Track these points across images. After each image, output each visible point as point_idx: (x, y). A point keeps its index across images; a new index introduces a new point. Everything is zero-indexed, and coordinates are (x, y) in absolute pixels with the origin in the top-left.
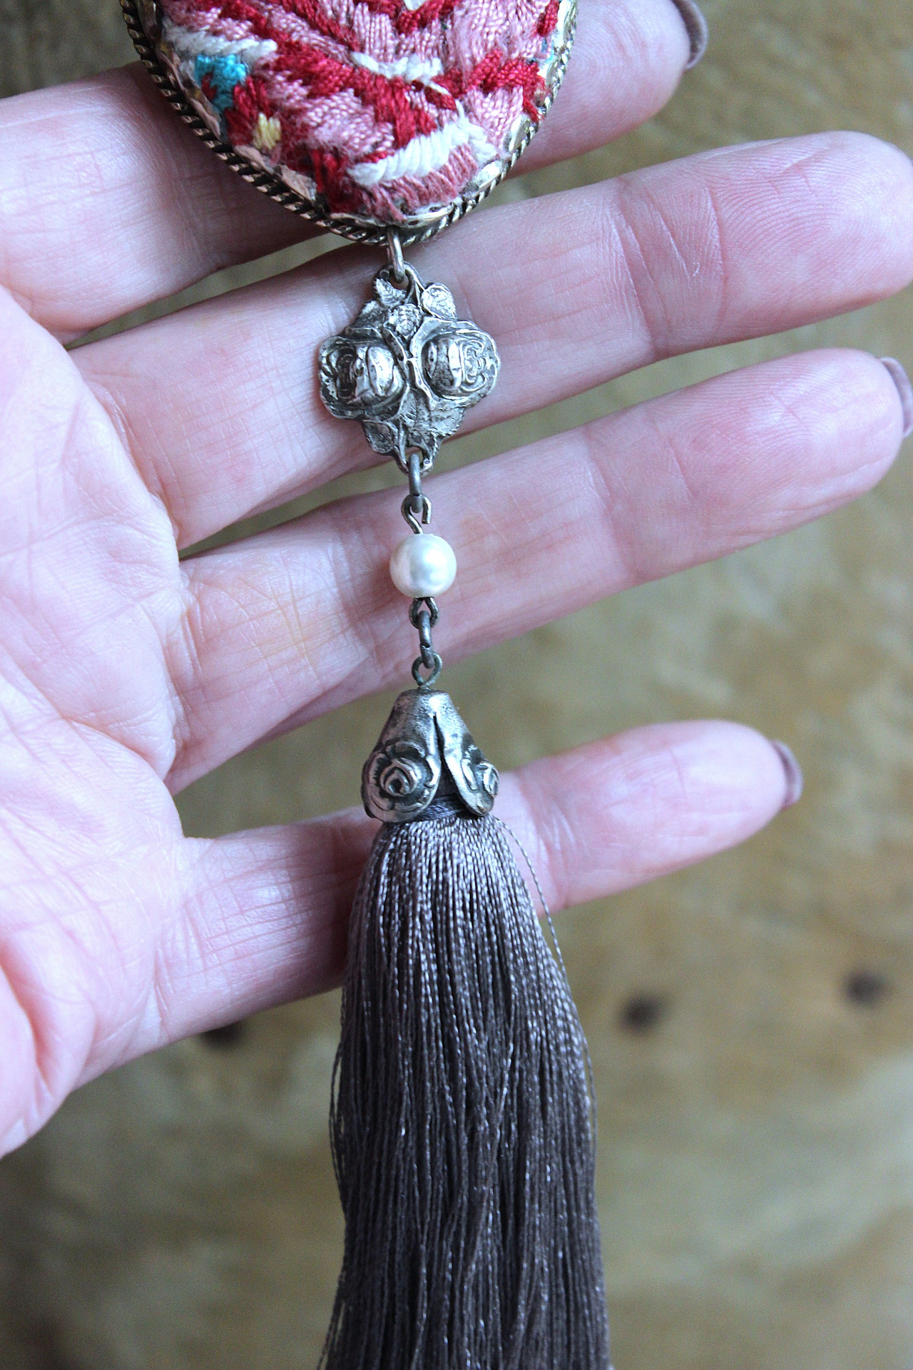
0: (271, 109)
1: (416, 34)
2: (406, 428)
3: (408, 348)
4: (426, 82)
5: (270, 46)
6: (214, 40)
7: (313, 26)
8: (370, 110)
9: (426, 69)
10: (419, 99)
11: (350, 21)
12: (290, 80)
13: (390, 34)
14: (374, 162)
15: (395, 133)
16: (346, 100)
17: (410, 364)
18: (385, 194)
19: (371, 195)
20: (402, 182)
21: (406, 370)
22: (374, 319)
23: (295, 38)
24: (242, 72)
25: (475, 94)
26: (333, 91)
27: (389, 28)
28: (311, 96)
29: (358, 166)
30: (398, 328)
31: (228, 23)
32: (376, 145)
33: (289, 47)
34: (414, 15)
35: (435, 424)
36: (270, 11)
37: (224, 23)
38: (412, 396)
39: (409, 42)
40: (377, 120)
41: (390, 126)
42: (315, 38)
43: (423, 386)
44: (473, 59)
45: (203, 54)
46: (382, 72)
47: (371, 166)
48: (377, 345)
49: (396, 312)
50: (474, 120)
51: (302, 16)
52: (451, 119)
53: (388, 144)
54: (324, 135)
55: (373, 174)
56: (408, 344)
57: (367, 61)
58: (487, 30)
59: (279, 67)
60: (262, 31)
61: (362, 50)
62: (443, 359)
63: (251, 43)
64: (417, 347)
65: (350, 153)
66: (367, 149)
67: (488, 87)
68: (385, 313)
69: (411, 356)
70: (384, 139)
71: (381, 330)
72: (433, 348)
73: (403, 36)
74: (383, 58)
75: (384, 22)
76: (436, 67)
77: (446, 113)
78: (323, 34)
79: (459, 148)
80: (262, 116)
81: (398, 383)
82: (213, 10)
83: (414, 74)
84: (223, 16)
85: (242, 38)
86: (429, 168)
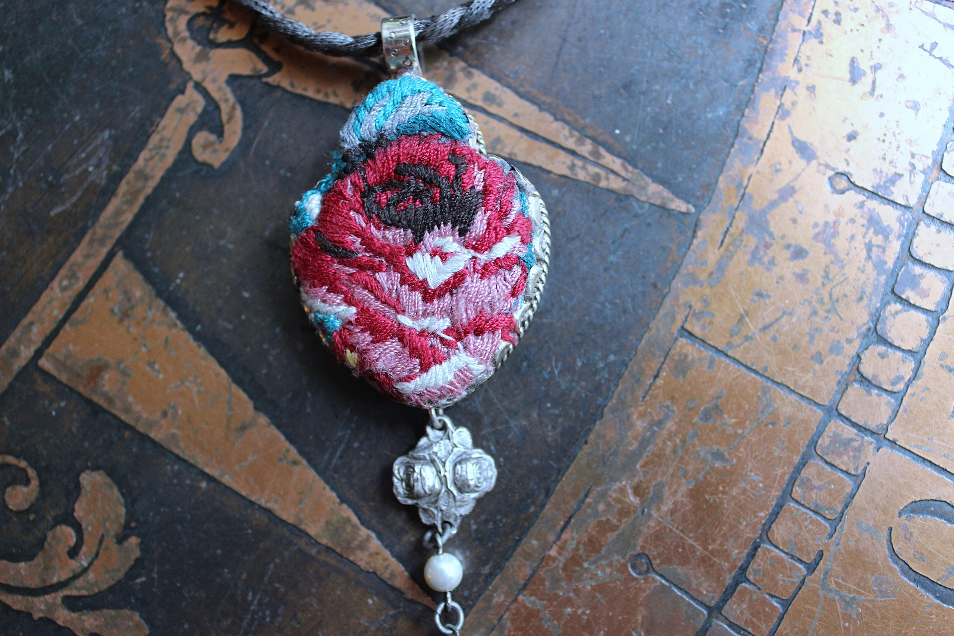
0: (353, 348)
1: (435, 302)
2: (441, 511)
3: (444, 466)
4: (439, 333)
5: (353, 310)
6: (323, 304)
7: (377, 298)
8: (407, 351)
9: (441, 324)
10: (436, 342)
11: (398, 295)
12: (363, 331)
13: (420, 303)
14: (408, 381)
15: (421, 364)
16: (393, 345)
17: (445, 476)
18: (417, 397)
19: (409, 398)
20: (425, 392)
21: (443, 479)
22: (426, 448)
23: (366, 305)
24: (338, 324)
25: (471, 337)
26: (386, 339)
27: (420, 298)
28: (374, 342)
29: (400, 383)
30: (439, 455)
31: (331, 296)
32: (411, 371)
33: (363, 311)
34: (435, 291)
35: (459, 509)
36: (354, 288)
37: (329, 296)
38: (446, 494)
39: (430, 307)
40: (411, 356)
41: (418, 360)
42: (378, 306)
43: (452, 489)
44: (468, 319)
45: (318, 312)
46: (415, 326)
47: (408, 384)
48: (427, 464)
49: (438, 444)
50: (469, 354)
51: (371, 292)
52: (455, 354)
53: (417, 371)
54: (380, 366)
55: (408, 387)
56: (444, 463)
57: (405, 320)
58: (477, 300)
59: (358, 322)
60: (349, 301)
61: (403, 313)
62: (464, 473)
63: (343, 307)
64: (449, 466)
65: (393, 376)
66: (405, 374)
67: (479, 332)
68: (431, 445)
69: (446, 471)
70: (415, 368)
71: (429, 454)
72: (458, 467)
73: (428, 304)
74: (415, 318)
75: (418, 296)
76: (446, 323)
77: (452, 351)
78: (383, 303)
79: (460, 371)
80: (348, 351)
81: (437, 486)
82: (324, 287)
83: (433, 328)
84: (329, 291)
85: (339, 304)
86: (441, 383)
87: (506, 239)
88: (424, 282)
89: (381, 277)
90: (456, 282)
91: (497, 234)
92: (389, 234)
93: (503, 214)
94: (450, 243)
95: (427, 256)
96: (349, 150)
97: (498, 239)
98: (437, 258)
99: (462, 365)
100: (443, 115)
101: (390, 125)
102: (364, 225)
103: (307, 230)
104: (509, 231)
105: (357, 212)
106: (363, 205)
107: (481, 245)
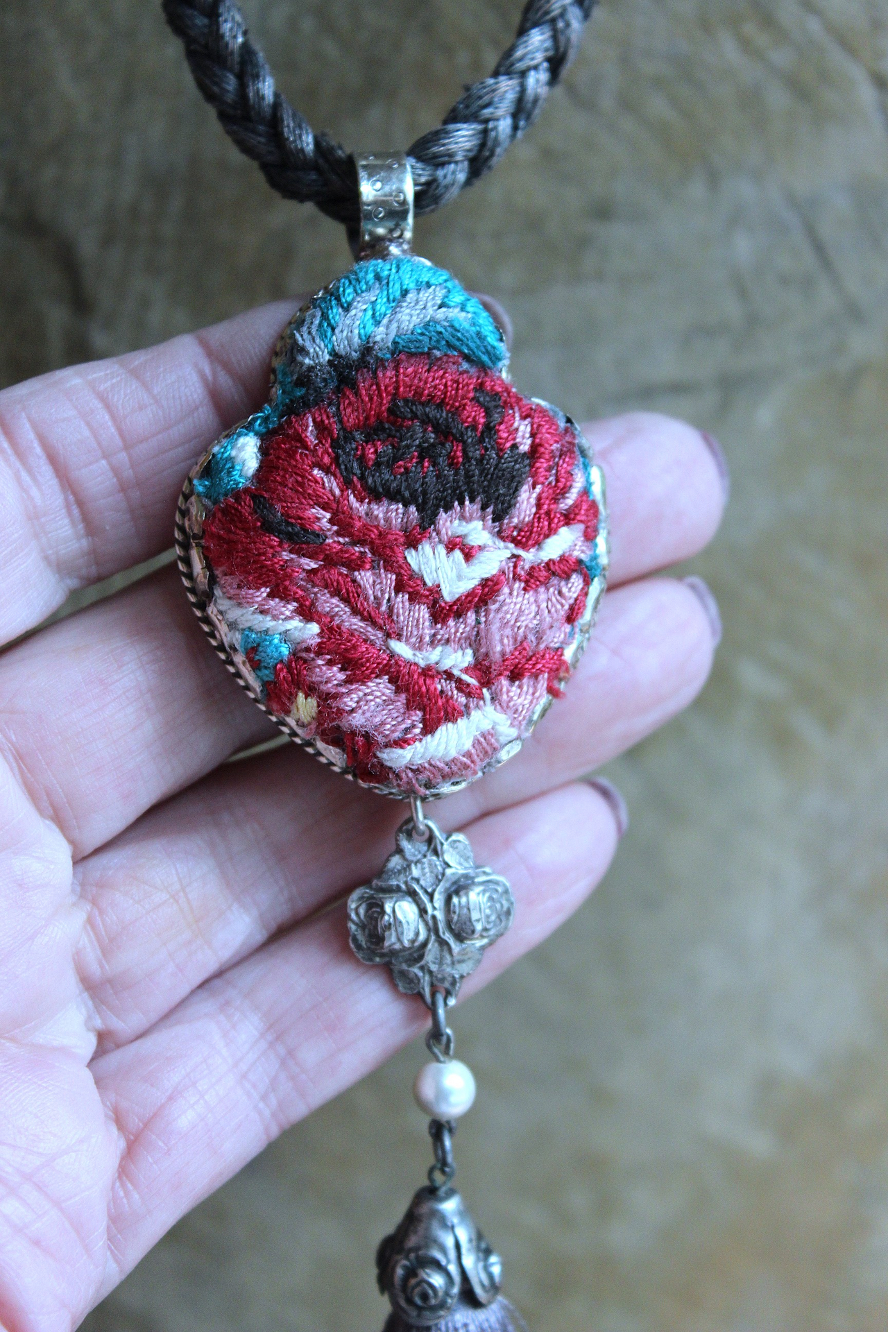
0: (310, 690)
1: (452, 622)
2: (430, 971)
3: (431, 900)
4: (456, 672)
5: (314, 628)
6: (261, 618)
7: (355, 612)
8: (403, 698)
9: (458, 659)
11: (391, 609)
12: (330, 663)
13: (427, 623)
14: (402, 747)
15: (424, 720)
16: (381, 687)
17: (434, 917)
18: (411, 775)
19: (397, 775)
20: (427, 765)
21: (431, 922)
22: (400, 872)
23: (337, 622)
24: (285, 652)
25: (505, 682)
26: (369, 677)
27: (427, 617)
28: (348, 681)
29: (387, 750)
30: (422, 882)
31: (275, 603)
32: (406, 731)
33: (330, 630)
34: (451, 605)
35: (457, 966)
36: (315, 594)
37: (271, 602)
38: (436, 944)
39: (443, 631)
40: (409, 706)
41: (420, 714)
42: (356, 623)
43: (446, 935)
44: (503, 652)
45: (250, 629)
46: (417, 659)
47: (399, 751)
48: (404, 899)
49: (419, 865)
50: (499, 707)
51: (346, 601)
52: (477, 707)
53: (417, 731)
54: (358, 720)
55: (401, 758)
56: (431, 896)
57: (402, 649)
58: (518, 624)
59: (320, 650)
60: (306, 613)
61: (399, 637)
62: (465, 911)
63: (297, 623)
64: (440, 900)
65: (380, 738)
66: (399, 734)
67: (515, 677)
68: (409, 866)
69: (435, 908)
70: (414, 726)
71: (406, 883)
72: (456, 899)
73: (439, 626)
74: (417, 646)
75: (423, 612)
76: (467, 658)
77: (474, 702)
78: (363, 619)
79: (483, 733)
80: (301, 696)
81: (423, 934)
82: (263, 589)
83: (446, 664)
84: (271, 595)
85: (288, 618)
86: (453, 753)
87: (564, 531)
88: (436, 591)
89: (365, 578)
90: (486, 593)
91: (550, 521)
92: (379, 511)
93: (560, 491)
94: (477, 531)
95: (441, 550)
96: (311, 368)
97: (552, 531)
98: (458, 554)
99: (486, 726)
100: (466, 325)
101: (382, 335)
102: (337, 492)
103: (238, 494)
104: (568, 518)
105: (327, 471)
106: (336, 460)
107: (526, 537)
